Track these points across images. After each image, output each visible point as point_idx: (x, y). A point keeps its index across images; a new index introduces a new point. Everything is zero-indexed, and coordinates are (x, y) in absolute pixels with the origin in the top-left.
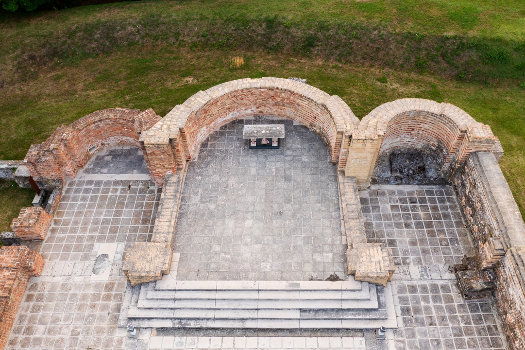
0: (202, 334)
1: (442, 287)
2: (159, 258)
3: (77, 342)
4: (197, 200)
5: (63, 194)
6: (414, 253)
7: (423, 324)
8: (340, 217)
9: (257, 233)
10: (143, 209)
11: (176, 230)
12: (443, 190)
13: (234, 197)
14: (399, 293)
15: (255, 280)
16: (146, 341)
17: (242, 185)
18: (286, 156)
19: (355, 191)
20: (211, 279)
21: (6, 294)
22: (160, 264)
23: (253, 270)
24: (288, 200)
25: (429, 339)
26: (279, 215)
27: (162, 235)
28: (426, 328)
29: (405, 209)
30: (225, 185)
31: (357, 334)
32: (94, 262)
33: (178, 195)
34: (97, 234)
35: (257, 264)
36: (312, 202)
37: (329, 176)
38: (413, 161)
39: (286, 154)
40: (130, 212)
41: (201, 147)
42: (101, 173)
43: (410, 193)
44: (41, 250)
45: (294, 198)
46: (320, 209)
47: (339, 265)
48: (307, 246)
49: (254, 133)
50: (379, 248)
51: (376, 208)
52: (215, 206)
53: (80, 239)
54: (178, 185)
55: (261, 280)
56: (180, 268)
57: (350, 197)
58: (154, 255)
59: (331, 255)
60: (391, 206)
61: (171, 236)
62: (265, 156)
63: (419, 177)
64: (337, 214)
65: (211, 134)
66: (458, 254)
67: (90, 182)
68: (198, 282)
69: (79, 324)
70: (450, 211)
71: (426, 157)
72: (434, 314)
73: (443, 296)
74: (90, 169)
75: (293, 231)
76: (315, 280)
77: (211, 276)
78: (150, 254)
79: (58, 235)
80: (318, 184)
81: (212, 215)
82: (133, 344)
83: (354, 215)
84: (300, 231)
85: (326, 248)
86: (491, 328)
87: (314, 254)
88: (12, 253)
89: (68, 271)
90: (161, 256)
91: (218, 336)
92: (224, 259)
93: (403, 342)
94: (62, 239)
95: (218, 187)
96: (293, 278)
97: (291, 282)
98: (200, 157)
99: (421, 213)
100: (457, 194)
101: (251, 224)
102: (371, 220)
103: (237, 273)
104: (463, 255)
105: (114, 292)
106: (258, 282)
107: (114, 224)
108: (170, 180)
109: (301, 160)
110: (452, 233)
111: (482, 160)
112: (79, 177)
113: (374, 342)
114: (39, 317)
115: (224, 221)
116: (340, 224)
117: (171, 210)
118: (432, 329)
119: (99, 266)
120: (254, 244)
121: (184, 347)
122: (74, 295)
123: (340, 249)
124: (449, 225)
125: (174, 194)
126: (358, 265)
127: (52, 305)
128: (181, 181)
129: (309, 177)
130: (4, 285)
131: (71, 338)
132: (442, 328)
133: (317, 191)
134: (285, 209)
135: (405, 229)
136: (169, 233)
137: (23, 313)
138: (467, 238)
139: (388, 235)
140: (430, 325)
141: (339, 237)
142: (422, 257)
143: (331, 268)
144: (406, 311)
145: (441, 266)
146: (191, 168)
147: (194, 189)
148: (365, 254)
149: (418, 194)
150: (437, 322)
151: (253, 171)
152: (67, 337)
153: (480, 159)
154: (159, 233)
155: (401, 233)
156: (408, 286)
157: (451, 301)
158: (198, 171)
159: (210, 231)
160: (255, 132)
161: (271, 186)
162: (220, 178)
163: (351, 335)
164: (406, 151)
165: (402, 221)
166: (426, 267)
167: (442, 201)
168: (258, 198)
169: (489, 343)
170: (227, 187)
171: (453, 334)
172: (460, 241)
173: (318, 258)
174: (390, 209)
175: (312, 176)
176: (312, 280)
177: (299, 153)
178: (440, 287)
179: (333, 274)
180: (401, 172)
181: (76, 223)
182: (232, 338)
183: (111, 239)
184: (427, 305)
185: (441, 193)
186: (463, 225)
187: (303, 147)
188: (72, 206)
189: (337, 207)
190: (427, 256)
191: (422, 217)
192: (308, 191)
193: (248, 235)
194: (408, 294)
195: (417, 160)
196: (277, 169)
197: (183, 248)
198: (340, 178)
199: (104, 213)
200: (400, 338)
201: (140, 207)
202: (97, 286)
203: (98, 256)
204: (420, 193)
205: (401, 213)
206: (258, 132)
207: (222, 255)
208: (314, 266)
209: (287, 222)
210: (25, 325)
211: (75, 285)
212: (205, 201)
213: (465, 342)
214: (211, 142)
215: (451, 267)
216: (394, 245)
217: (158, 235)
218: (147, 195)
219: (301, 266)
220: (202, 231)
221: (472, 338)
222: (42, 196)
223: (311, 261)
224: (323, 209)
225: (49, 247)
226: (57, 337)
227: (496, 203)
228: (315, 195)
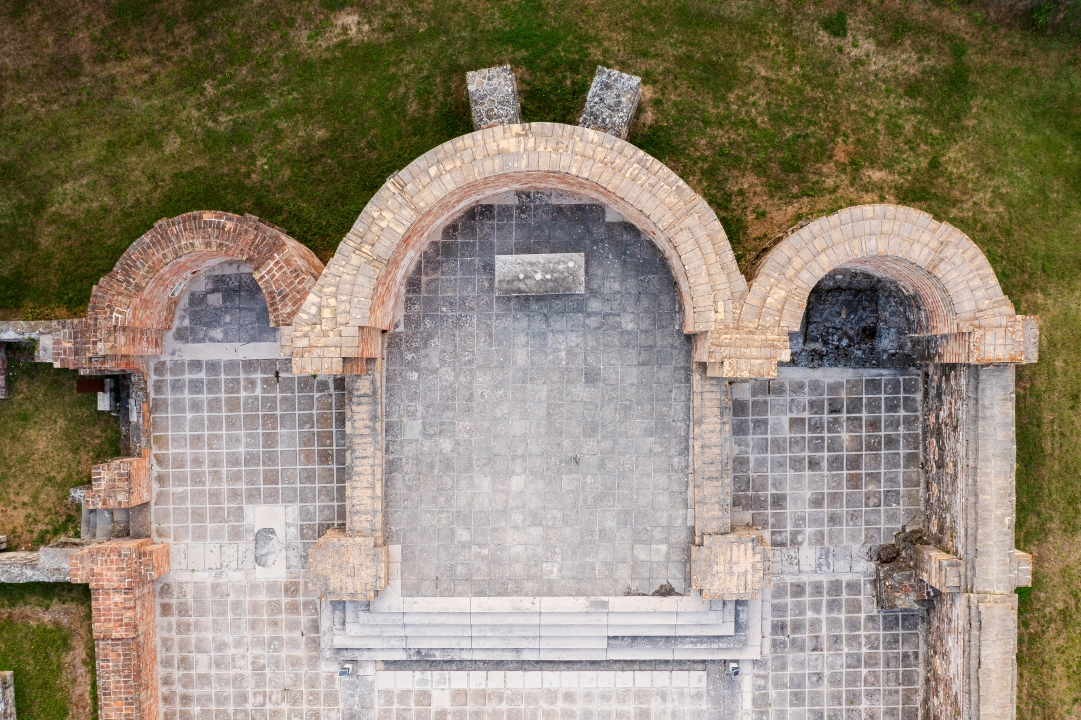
0: (455, 668)
1: (849, 585)
2: (367, 568)
3: (265, 679)
4: (416, 431)
5: (152, 395)
6: (816, 521)
7: (802, 649)
8: (687, 467)
9: (534, 503)
10: (315, 430)
11: (386, 498)
12: (901, 379)
13: (487, 424)
14: (773, 597)
15: (534, 596)
16: (370, 679)
17: (501, 392)
18: (589, 315)
19: (722, 414)
20: (460, 595)
21: (132, 635)
22: (371, 580)
23: (530, 578)
24: (591, 430)
25: (807, 672)
26: (573, 465)
27: (364, 517)
28: (807, 655)
29: (816, 427)
30: (467, 394)
31: (695, 666)
32: (253, 545)
33: (378, 425)
34: (242, 486)
35: (536, 565)
36: (637, 433)
37: (676, 369)
38: (855, 312)
39: (589, 310)
40: (291, 437)
41: (408, 291)
42: (212, 340)
43: (834, 388)
44: (153, 519)
45: (603, 425)
46: (651, 451)
47: (677, 567)
48: (623, 530)
49: (519, 280)
50: (750, 545)
51: (761, 424)
52: (453, 445)
53: (215, 496)
54: (375, 402)
55: (544, 595)
56: (405, 575)
57: (711, 427)
58: (357, 562)
59: (664, 548)
60: (791, 419)
61: (379, 517)
62: (545, 315)
63: (859, 353)
64: (682, 461)
65: (425, 253)
66: (891, 524)
67: (196, 365)
68: (439, 599)
69: (259, 651)
70: (902, 430)
71: (887, 298)
72: (824, 632)
73: (847, 600)
74: (186, 328)
75: (600, 498)
76: (635, 595)
77: (460, 588)
78: (350, 561)
79: (173, 489)
80: (651, 389)
81: (448, 466)
82: (352, 683)
83: (713, 470)
84: (611, 499)
85: (658, 534)
86: (908, 656)
87: (636, 546)
88: (112, 562)
89: (213, 560)
90: (369, 564)
91: (480, 669)
92: (478, 555)
93: (765, 677)
94: (182, 498)
95: (453, 399)
96: (597, 592)
97: (593, 598)
98: (407, 318)
99: (845, 436)
100: (926, 394)
101: (522, 484)
102: (748, 453)
103: (503, 584)
104: (900, 526)
105: (301, 599)
106: (538, 598)
107: (269, 465)
108: (358, 390)
109: (620, 324)
110: (892, 481)
111: (983, 389)
112: (170, 351)
113: (720, 679)
114: (193, 642)
115: (471, 477)
116: (687, 484)
117: (371, 461)
118: (814, 657)
119: (264, 551)
120: (529, 526)
121: (429, 687)
122: (237, 605)
123: (681, 536)
124: (892, 463)
125: (370, 424)
126: (709, 578)
127: (207, 620)
128: (379, 392)
129: (635, 371)
130: (122, 620)
131: (255, 674)
132: (831, 655)
133: (648, 407)
134: (585, 451)
135: (807, 473)
136: (375, 512)
137: (166, 635)
138: (918, 491)
139: (774, 486)
140: (813, 650)
141: (682, 512)
142: (826, 529)
143: (663, 572)
144: (779, 627)
145: (856, 548)
146: (394, 350)
147: (407, 402)
148: (722, 558)
149: (850, 392)
150: (825, 646)
151: (521, 357)
152: (248, 671)
153: (981, 386)
154: (358, 512)
155: (799, 479)
156: (792, 585)
157: (856, 609)
158: (409, 357)
159: (449, 500)
160: (521, 276)
161: (558, 396)
162: (457, 376)
163: (686, 668)
164: (848, 279)
165: (806, 454)
166: (828, 549)
167: (892, 407)
168: (534, 425)
169: (897, 678)
170: (470, 399)
171: (847, 663)
172: (903, 497)
173: (641, 553)
174: (787, 425)
175: (641, 368)
176: (628, 594)
177: (615, 305)
178: (844, 585)
179: (665, 583)
180: (826, 343)
181: (197, 462)
182: (502, 673)
183: (272, 498)
184: (816, 616)
185: (896, 389)
186: (918, 460)
187: (626, 289)
188: (178, 423)
189: (684, 444)
190: (837, 527)
191: (845, 444)
192: (630, 407)
193: (518, 508)
194: (789, 600)
195: (864, 309)
196: (570, 352)
197: (405, 536)
198: (696, 377)
199: (243, 440)
200: (763, 673)
201: (309, 426)
202: (272, 587)
203: (256, 531)
204: (854, 386)
205: (807, 435)
206: (526, 277)
207: (475, 549)
208: (633, 569)
209: (589, 480)
210: (176, 653)
211: (233, 586)
212: (432, 432)
213: (861, 677)
214: (427, 274)
215: (873, 549)
216: (781, 505)
217: (356, 518)
218: (317, 395)
219: (612, 569)
220: (434, 500)
221: (874, 672)
222: (111, 390)
223: (630, 560)
224: (658, 449)
225: (166, 515)
226: (232, 672)
227: (976, 495)
228: (643, 418)
